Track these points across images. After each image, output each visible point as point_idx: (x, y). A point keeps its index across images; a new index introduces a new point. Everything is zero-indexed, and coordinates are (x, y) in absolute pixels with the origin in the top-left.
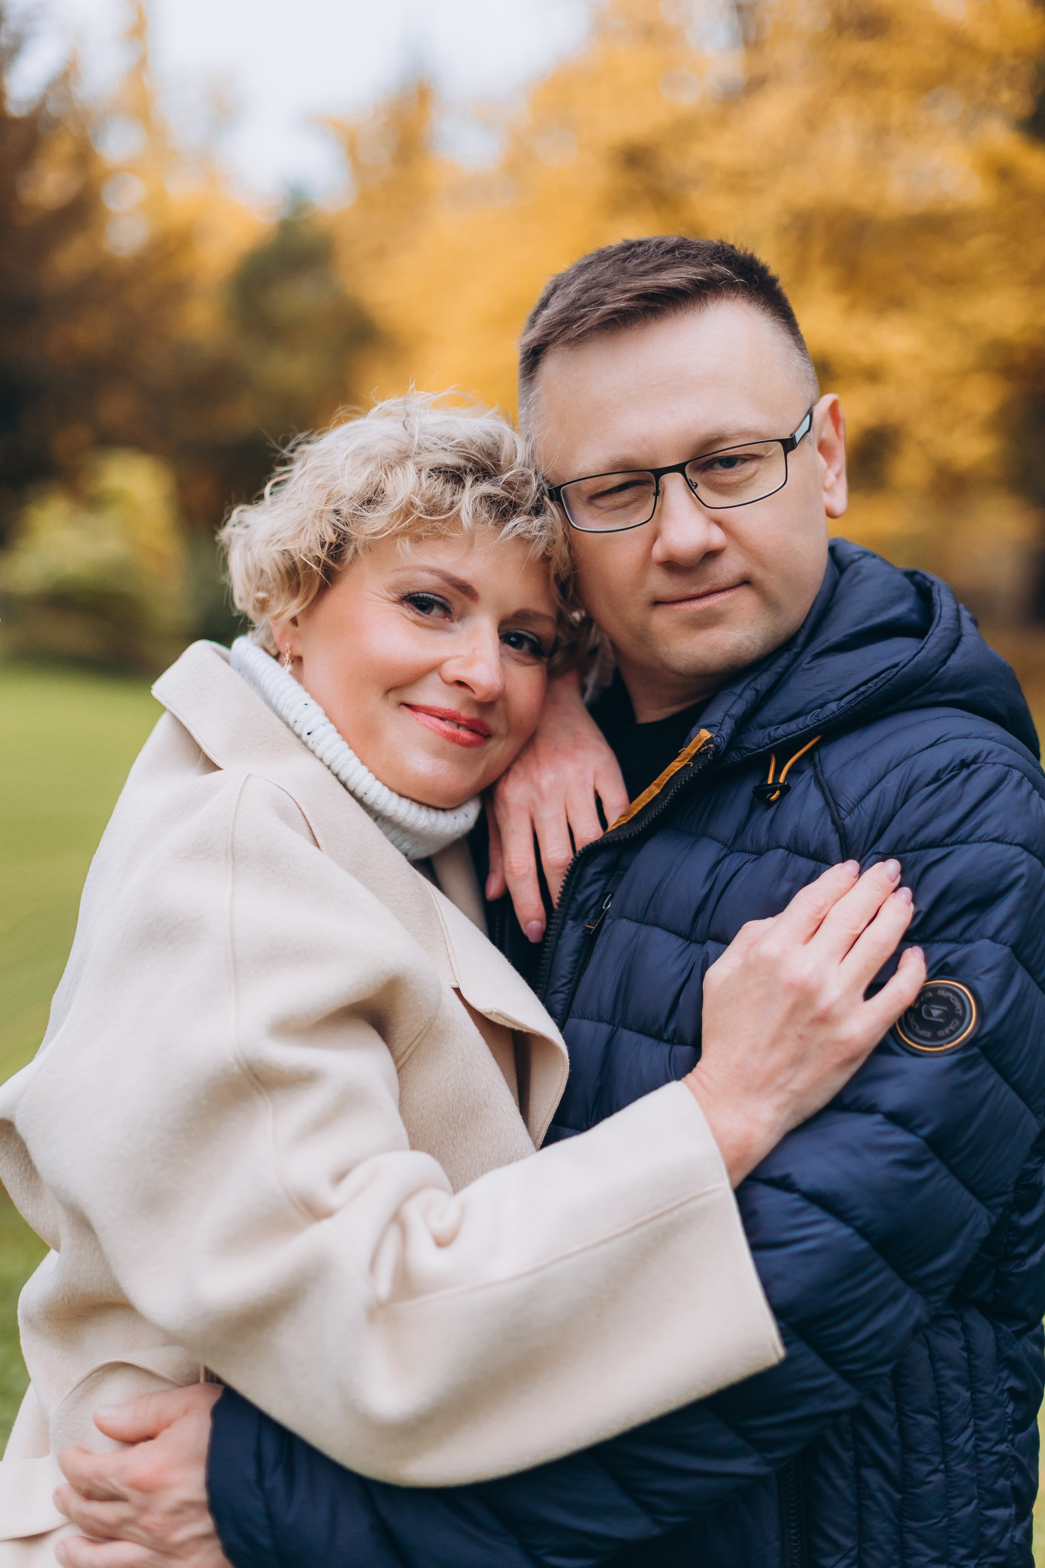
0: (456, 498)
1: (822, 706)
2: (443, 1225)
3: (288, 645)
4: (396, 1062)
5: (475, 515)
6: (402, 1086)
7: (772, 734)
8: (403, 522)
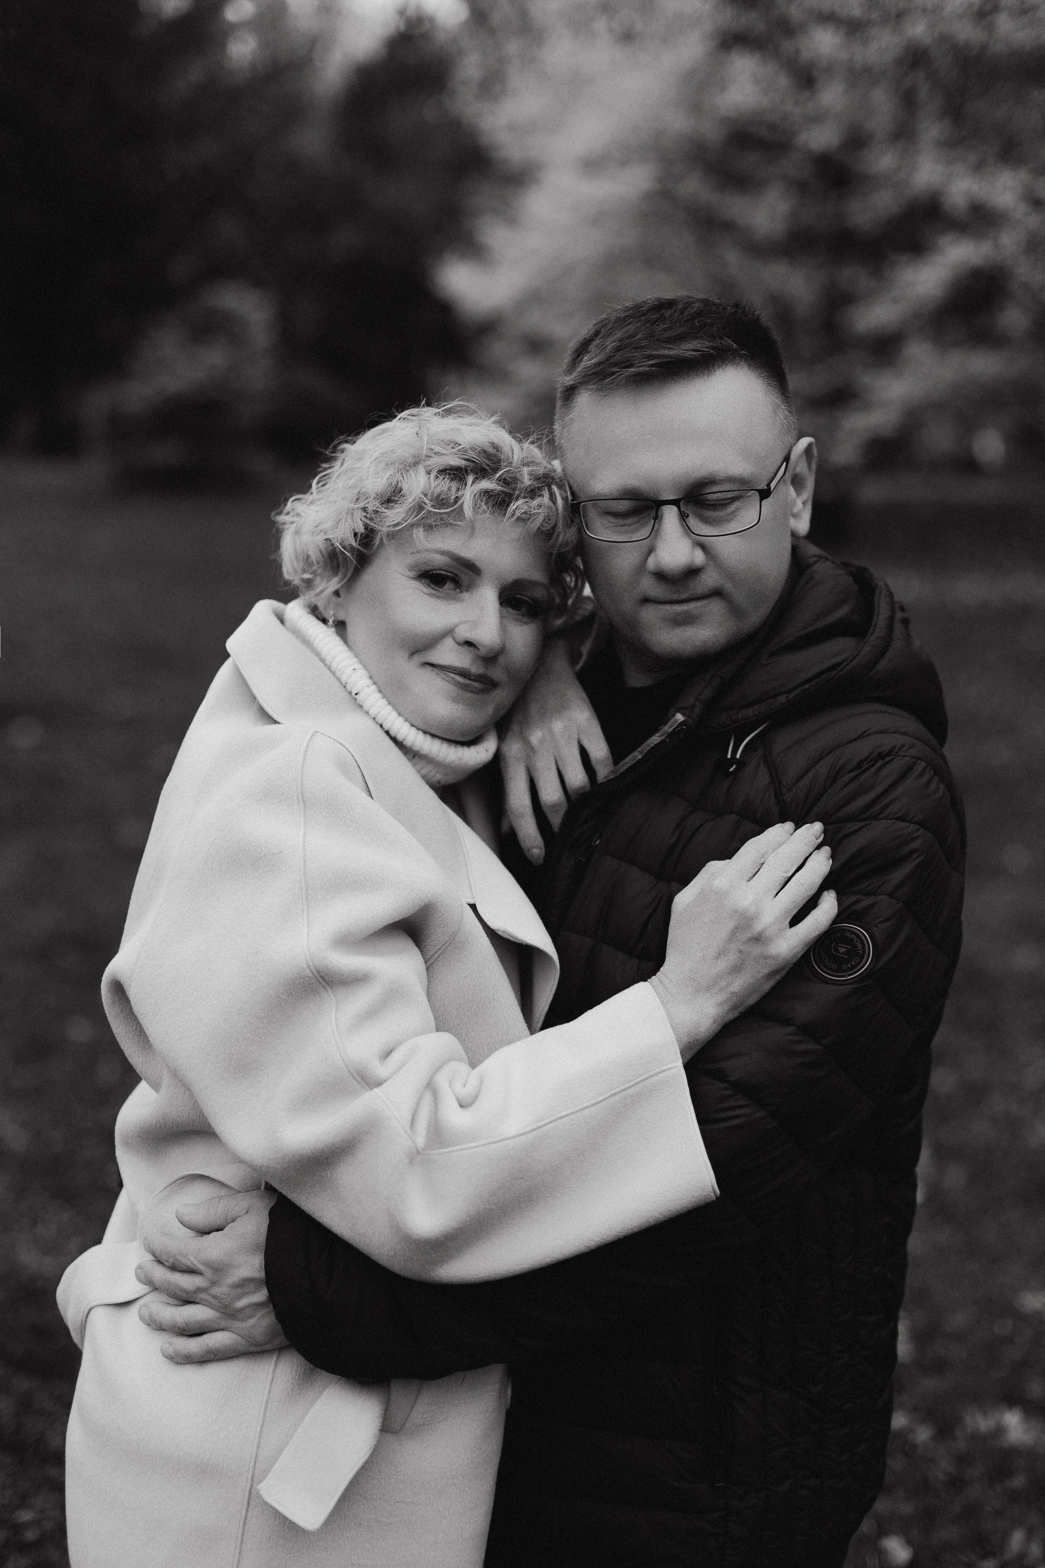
0: (460, 493)
1: (775, 696)
2: (465, 1092)
3: (332, 612)
4: (426, 962)
5: (476, 507)
6: (429, 980)
7: (733, 717)
8: (416, 516)
